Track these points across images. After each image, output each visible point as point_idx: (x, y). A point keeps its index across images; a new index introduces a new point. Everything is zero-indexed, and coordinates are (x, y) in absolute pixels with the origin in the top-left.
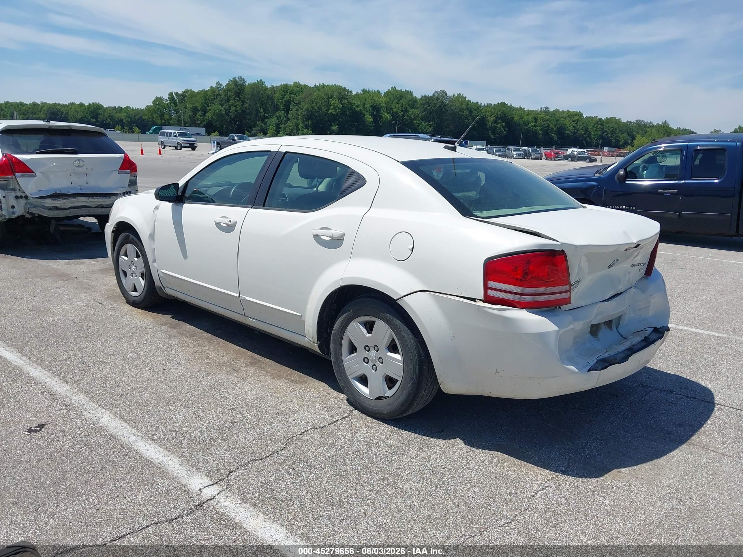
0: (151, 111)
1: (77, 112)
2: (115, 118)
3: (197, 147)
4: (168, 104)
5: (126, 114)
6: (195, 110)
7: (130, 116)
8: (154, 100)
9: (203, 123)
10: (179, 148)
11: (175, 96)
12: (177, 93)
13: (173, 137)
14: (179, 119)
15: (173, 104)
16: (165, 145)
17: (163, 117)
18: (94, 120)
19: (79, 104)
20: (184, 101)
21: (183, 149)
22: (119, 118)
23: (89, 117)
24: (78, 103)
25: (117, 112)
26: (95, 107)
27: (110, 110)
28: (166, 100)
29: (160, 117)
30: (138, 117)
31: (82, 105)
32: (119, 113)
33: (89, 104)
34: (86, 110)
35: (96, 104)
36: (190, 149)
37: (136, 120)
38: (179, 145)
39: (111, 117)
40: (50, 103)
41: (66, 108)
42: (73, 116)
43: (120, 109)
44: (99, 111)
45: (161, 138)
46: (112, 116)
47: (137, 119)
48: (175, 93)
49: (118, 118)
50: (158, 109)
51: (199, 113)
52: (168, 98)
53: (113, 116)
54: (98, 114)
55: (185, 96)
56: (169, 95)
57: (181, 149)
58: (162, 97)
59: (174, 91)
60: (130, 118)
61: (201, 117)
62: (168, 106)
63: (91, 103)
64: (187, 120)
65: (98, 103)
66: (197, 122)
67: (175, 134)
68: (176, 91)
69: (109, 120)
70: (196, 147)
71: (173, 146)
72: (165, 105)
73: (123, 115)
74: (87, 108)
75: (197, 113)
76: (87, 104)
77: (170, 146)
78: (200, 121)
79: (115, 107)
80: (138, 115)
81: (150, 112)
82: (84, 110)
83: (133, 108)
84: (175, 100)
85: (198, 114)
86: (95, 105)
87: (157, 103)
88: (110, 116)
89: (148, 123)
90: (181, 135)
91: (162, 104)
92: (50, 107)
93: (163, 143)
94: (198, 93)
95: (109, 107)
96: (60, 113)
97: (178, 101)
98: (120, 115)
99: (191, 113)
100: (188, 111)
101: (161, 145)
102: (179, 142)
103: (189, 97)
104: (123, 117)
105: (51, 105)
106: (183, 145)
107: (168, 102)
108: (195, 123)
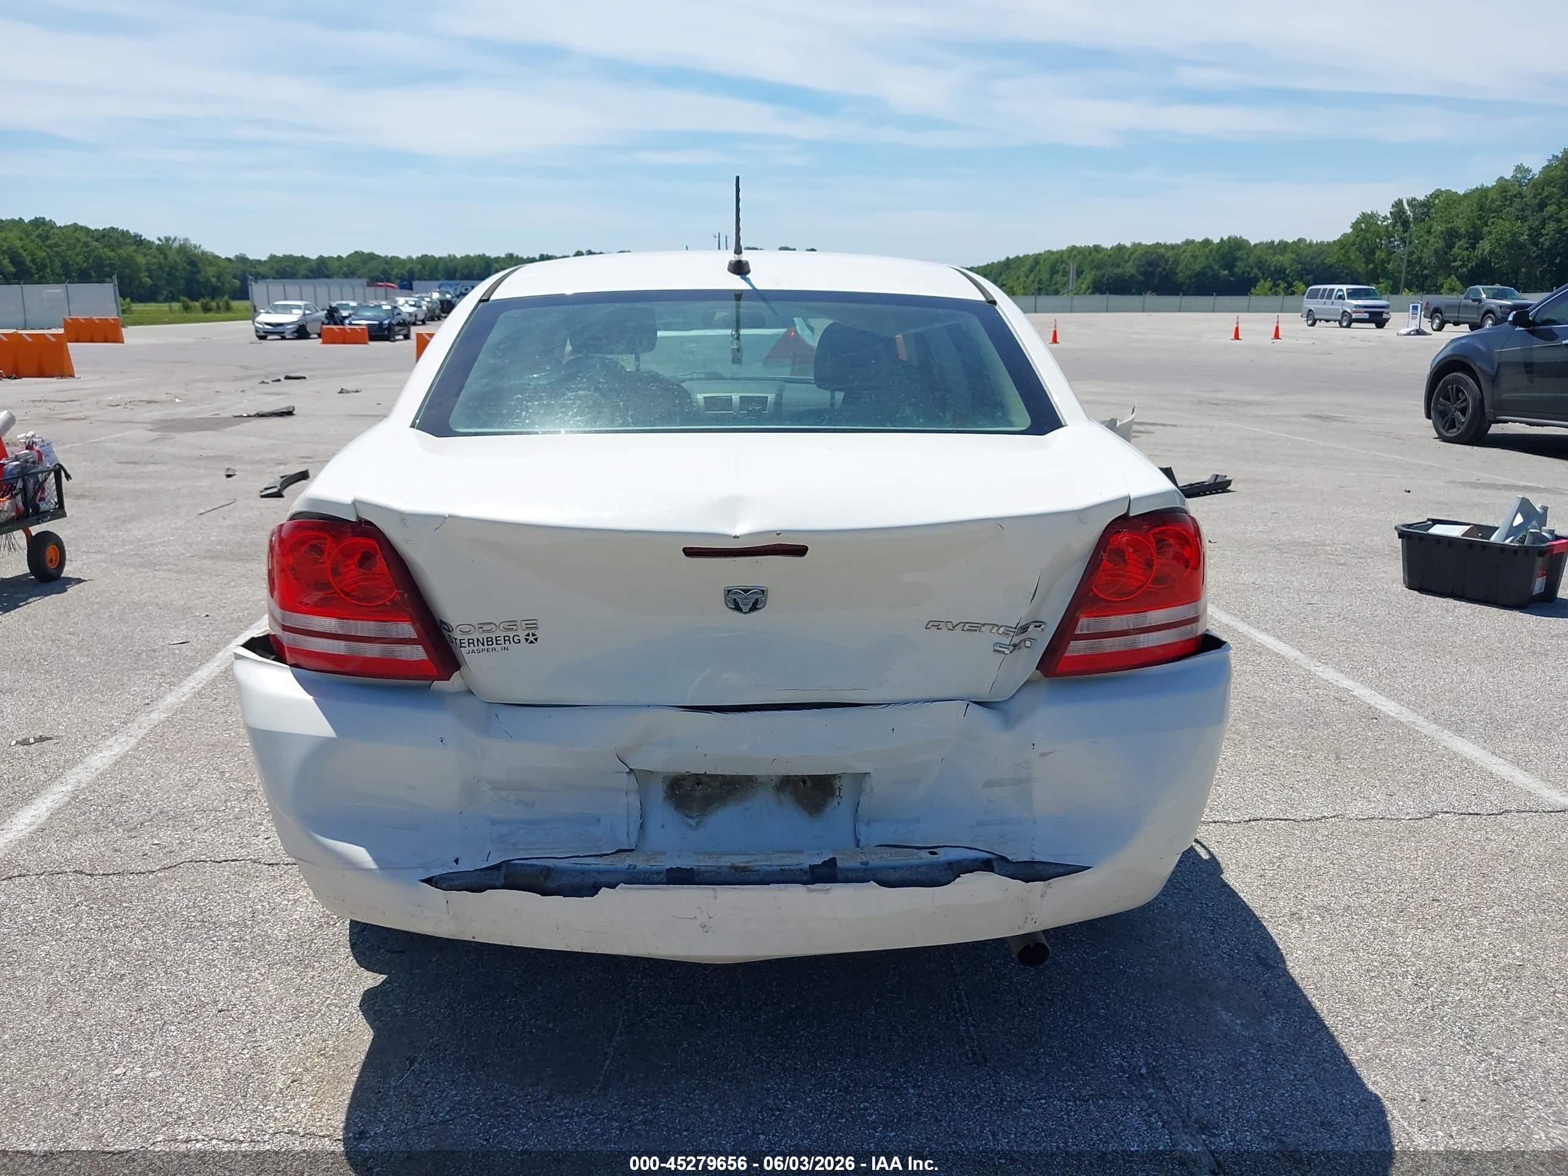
0: (1345, 245)
1: (1195, 257)
2: (1269, 265)
3: (1390, 321)
4: (1387, 227)
5: (1293, 256)
6: (1451, 236)
7: (1303, 260)
8: (1356, 222)
9: (1467, 266)
10: (1345, 324)
11: (1406, 207)
12: (1414, 199)
13: (1335, 299)
14: (1410, 259)
15: (1399, 227)
16: (1316, 317)
17: (1371, 257)
18: (1226, 272)
19: (1202, 241)
20: (1427, 218)
21: (1354, 325)
22: (1278, 265)
23: (1216, 267)
24: (1200, 240)
25: (1275, 254)
26: (1233, 245)
27: (1262, 250)
28: (1385, 218)
29: (1364, 259)
30: (1318, 261)
31: (1207, 242)
32: (1280, 254)
33: (1222, 239)
34: (1214, 254)
35: (1236, 238)
36: (1373, 325)
37: (1315, 266)
38: (1345, 318)
39: (1261, 264)
40: (1148, 244)
41: (1176, 251)
42: (1187, 265)
43: (1283, 246)
44: (1239, 254)
45: (1310, 304)
46: (1263, 261)
47: (1317, 265)
48: (1408, 201)
49: (1276, 265)
50: (1363, 239)
51: (1461, 243)
52: (1391, 213)
53: (1266, 261)
54: (1235, 260)
55: (1432, 205)
56: (1393, 206)
57: (1348, 326)
58: (1375, 212)
59: (1405, 197)
60: (1301, 263)
61: (1465, 252)
62: (1388, 232)
63: (1225, 238)
64: (1427, 261)
65: (1238, 237)
66: (1453, 264)
67: (1341, 293)
68: (1410, 196)
69: (1256, 270)
70: (1387, 320)
71: (1335, 321)
72: (1381, 230)
73: (1286, 259)
74: (1215, 247)
75: (1455, 243)
76: (1216, 240)
77: (1327, 321)
78: (1460, 260)
79: (1273, 242)
80: (1320, 255)
81: (1341, 249)
82: (1208, 254)
83: (1311, 242)
84: (1406, 217)
85: (1458, 245)
86: (1232, 241)
87: (1363, 225)
88: (1260, 262)
89: (1339, 273)
90: (1353, 294)
91: (1372, 229)
92: (1147, 252)
93: (1311, 313)
94: (1465, 195)
95: (1261, 243)
96: (1163, 262)
97: (1414, 218)
98: (1281, 258)
99: (1441, 244)
100: (1432, 240)
101: (1307, 317)
102: (1345, 312)
103: (1442, 207)
104: (1286, 264)
105: (1149, 246)
106: (1354, 316)
107: (1389, 221)
108: (1448, 266)
